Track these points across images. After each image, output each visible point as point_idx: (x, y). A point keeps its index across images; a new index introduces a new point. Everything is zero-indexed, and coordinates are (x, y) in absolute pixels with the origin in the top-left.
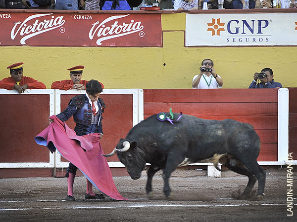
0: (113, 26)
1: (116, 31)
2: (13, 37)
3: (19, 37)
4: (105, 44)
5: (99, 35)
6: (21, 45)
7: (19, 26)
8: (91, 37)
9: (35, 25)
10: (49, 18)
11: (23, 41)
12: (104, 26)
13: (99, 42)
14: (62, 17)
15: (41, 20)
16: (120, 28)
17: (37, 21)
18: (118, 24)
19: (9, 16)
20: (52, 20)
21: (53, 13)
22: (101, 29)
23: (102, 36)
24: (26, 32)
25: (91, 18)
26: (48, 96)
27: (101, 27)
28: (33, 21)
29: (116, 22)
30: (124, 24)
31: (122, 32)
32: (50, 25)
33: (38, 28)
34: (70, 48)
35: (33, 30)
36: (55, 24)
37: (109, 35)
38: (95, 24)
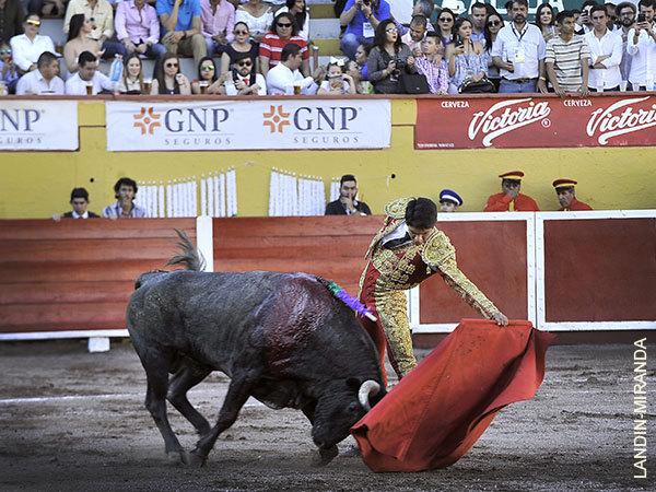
0: (625, 115)
1: (629, 123)
2: (472, 135)
3: (481, 135)
4: (611, 143)
5: (602, 129)
6: (484, 147)
7: (480, 118)
8: (590, 133)
9: (504, 116)
10: (525, 106)
11: (486, 141)
12: (610, 116)
13: (602, 140)
14: (546, 104)
15: (514, 108)
16: (635, 119)
17: (508, 110)
18: (632, 112)
19: (467, 104)
20: (530, 109)
21: (533, 98)
22: (606, 120)
23: (608, 131)
24: (492, 128)
25: (590, 103)
26: (524, 223)
27: (606, 117)
28: (502, 110)
29: (629, 109)
30: (641, 111)
31: (638, 124)
32: (528, 117)
33: (509, 122)
34: (558, 149)
35: (501, 124)
36: (535, 114)
37: (618, 128)
38: (596, 113)
